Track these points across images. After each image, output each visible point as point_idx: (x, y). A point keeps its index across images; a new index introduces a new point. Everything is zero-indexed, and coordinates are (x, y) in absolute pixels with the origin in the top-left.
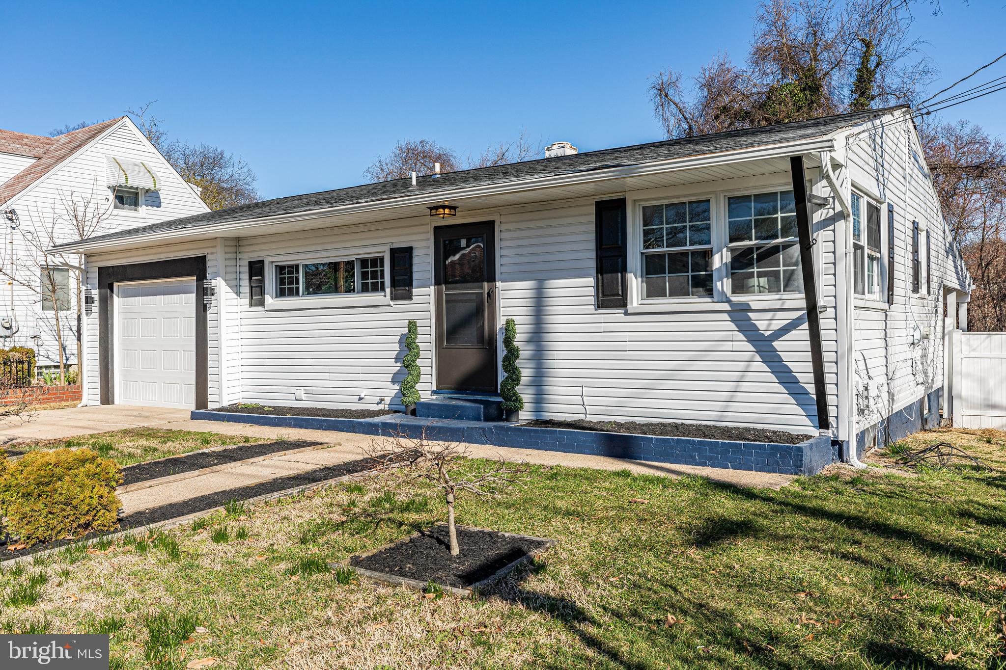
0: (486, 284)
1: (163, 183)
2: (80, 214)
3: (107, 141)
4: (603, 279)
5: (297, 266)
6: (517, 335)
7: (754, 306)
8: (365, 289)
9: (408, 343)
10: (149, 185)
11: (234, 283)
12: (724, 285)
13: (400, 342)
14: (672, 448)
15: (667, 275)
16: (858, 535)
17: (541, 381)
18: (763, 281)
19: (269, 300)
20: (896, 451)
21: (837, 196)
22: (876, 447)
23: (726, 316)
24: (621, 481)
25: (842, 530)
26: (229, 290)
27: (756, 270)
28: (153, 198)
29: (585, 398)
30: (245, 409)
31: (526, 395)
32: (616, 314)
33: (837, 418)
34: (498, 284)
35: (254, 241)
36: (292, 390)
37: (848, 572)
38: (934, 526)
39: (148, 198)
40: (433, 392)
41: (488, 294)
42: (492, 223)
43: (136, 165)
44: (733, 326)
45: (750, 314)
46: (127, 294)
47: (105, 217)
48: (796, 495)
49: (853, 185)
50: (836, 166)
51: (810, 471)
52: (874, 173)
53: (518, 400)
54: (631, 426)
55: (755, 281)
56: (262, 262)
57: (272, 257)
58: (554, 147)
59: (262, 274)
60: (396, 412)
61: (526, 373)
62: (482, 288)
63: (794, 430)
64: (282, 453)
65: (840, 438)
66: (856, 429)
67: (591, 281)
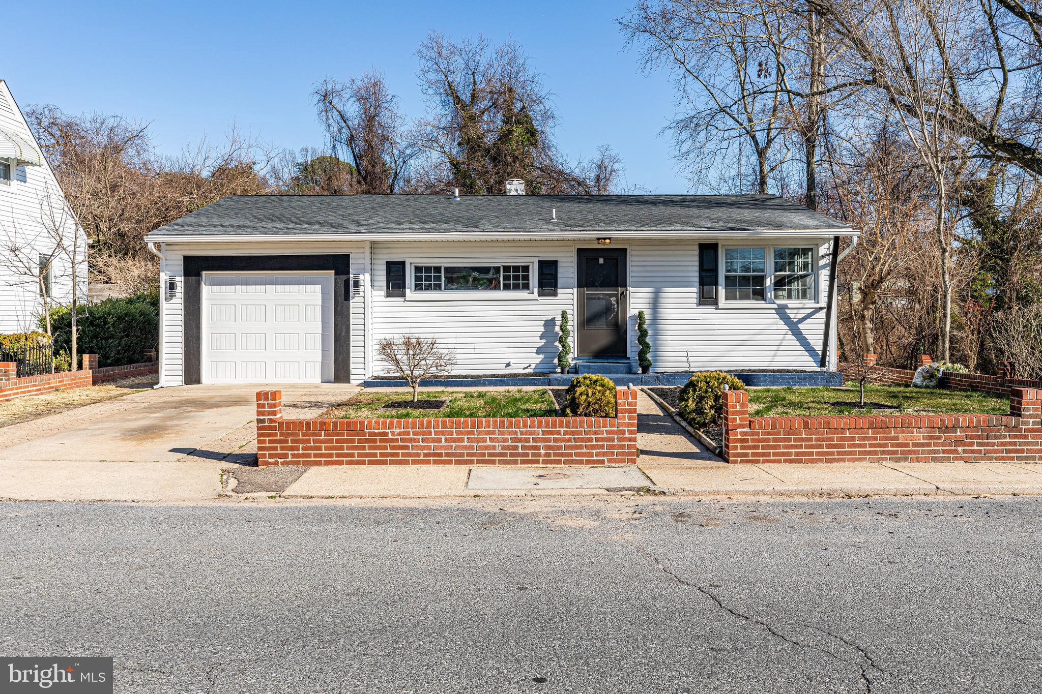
0: (619, 288)
4: (704, 289)
5: (438, 268)
7: (790, 306)
8: (507, 287)
13: (544, 326)
15: (738, 288)
19: (410, 293)
23: (773, 311)
27: (787, 287)
29: (689, 358)
32: (711, 309)
33: (829, 362)
34: (630, 289)
40: (575, 359)
41: (622, 295)
42: (626, 250)
44: (777, 317)
45: (787, 311)
46: (213, 283)
53: (650, 360)
56: (401, 263)
57: (412, 260)
59: (403, 272)
62: (617, 291)
67: (695, 290)
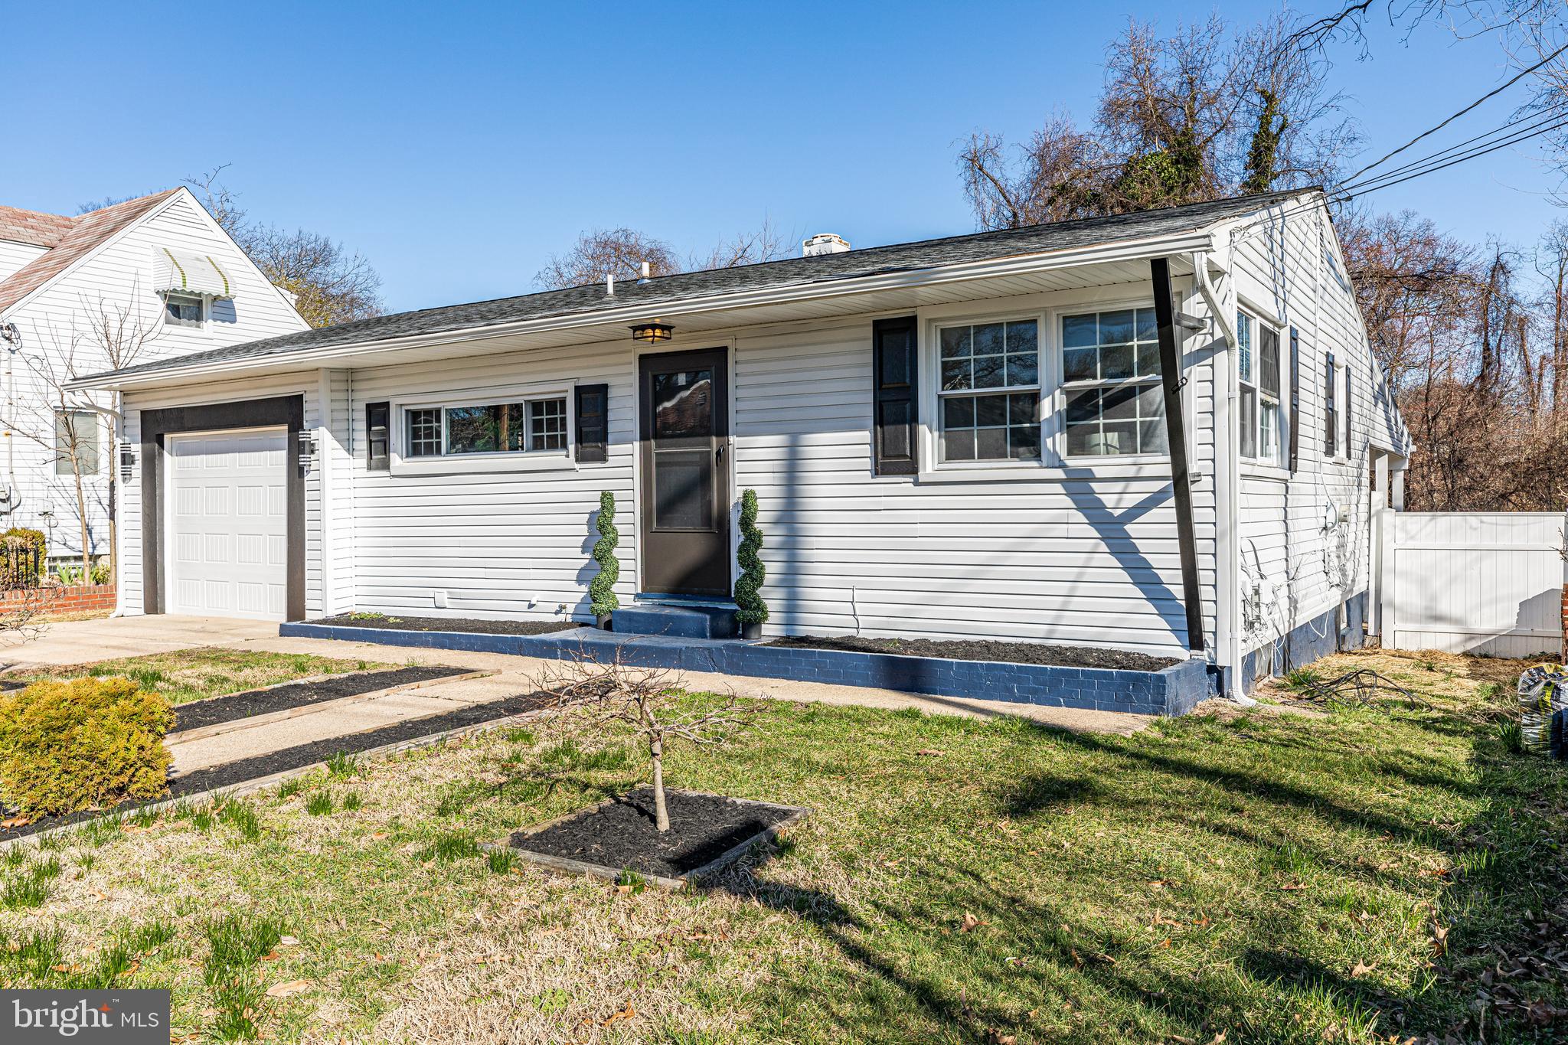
0: (714, 439)
1: (239, 287)
2: (113, 332)
3: (156, 223)
4: (883, 433)
5: (438, 411)
6: (759, 514)
7: (1099, 473)
8: (538, 445)
9: (601, 525)
10: (218, 289)
11: (345, 435)
12: (1056, 442)
13: (589, 523)
14: (980, 676)
15: (975, 428)
16: (1239, 800)
17: (794, 580)
18: (1113, 438)
19: (397, 461)
20: (1300, 681)
21: (1217, 317)
22: (1271, 677)
23: (1059, 488)
24: (905, 725)
25: (1218, 792)
26: (337, 445)
27: (1101, 421)
28: (224, 308)
29: (857, 605)
30: (360, 620)
31: (772, 600)
32: (902, 484)
33: (1215, 633)
34: (732, 439)
35: (373, 374)
36: (430, 592)
37: (1223, 853)
38: (1346, 787)
39: (216, 309)
40: (638, 596)
41: (718, 453)
42: (725, 350)
43: (198, 259)
44: (1068, 502)
45: (1094, 485)
46: (184, 451)
47: (151, 336)
48: (1155, 744)
49: (1239, 300)
50: (1216, 273)
51: (1176, 710)
52: (1271, 284)
53: (760, 607)
54: (923, 645)
55: (1100, 438)
56: (387, 405)
57: (402, 398)
58: (816, 241)
59: (386, 424)
60: (583, 625)
61: (772, 568)
62: (709, 445)
63: (1155, 652)
64: (414, 685)
65: (1219, 663)
66: (1243, 650)
67: (866, 436)
